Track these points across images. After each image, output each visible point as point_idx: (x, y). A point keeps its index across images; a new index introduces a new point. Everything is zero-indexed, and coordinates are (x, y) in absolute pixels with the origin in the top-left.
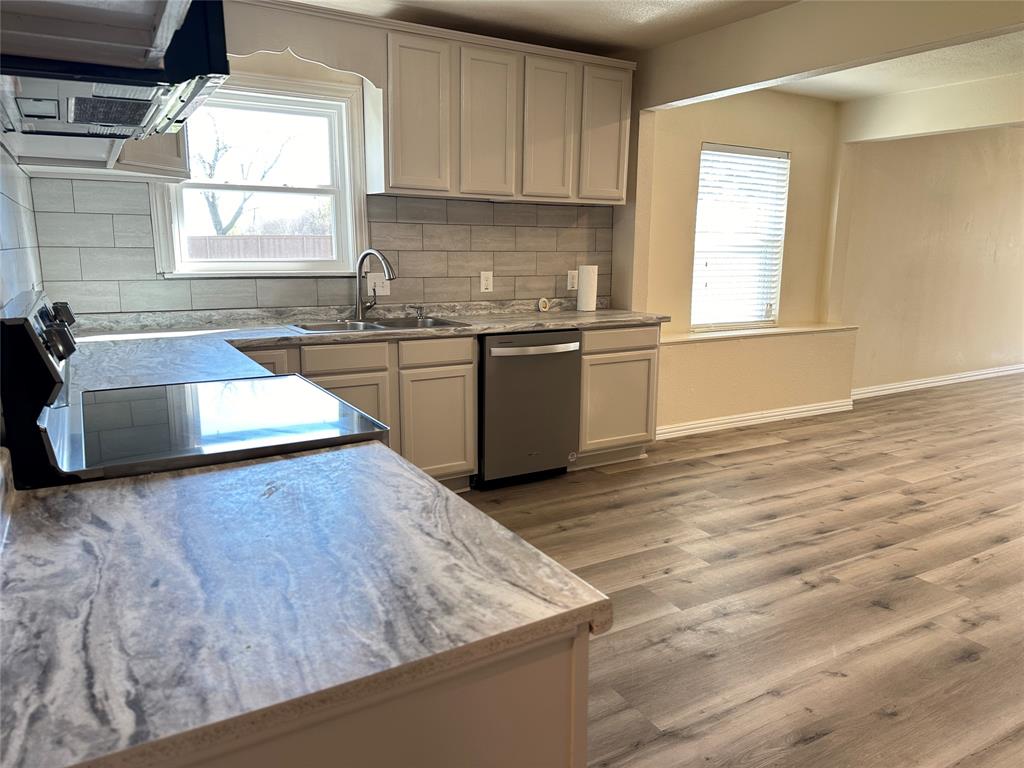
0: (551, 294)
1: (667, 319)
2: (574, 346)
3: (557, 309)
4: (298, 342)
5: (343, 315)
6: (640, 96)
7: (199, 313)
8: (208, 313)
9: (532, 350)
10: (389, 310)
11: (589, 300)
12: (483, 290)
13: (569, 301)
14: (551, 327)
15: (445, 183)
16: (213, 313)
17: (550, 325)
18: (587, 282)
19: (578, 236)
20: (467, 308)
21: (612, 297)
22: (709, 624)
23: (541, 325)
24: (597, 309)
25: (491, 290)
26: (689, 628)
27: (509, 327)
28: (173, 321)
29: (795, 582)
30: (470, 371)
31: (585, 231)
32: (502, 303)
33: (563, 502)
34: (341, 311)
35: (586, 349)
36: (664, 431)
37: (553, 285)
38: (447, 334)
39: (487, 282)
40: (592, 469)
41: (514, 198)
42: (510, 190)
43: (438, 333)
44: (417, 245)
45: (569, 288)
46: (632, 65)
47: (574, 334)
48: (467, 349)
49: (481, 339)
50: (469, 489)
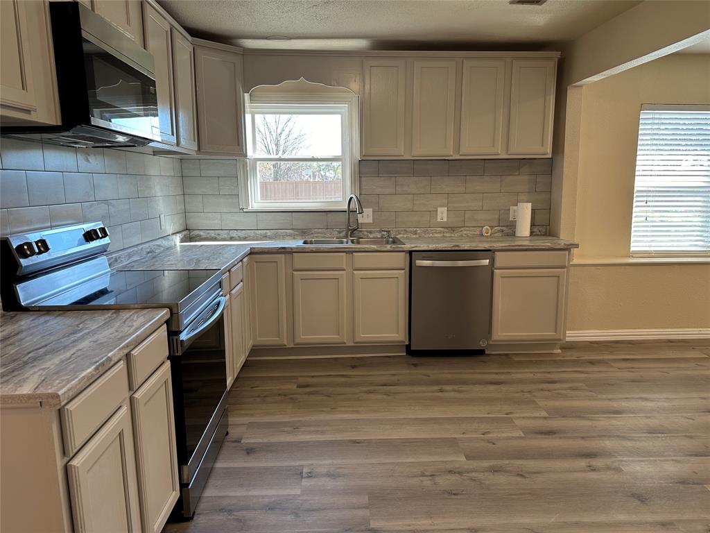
0: (495, 223)
1: (576, 246)
2: (486, 262)
3: (500, 234)
4: (290, 250)
5: (342, 235)
6: (563, 78)
7: (260, 231)
8: (265, 231)
9: (460, 263)
10: (371, 232)
11: (524, 229)
12: (439, 220)
13: (510, 229)
14: (466, 248)
16: (267, 231)
17: (466, 246)
18: (524, 215)
19: (521, 180)
20: (425, 232)
22: (474, 474)
23: (457, 246)
25: (445, 220)
27: (432, 247)
28: (246, 236)
30: (402, 275)
31: (526, 177)
32: (452, 229)
33: (461, 373)
34: (340, 232)
35: (497, 264)
37: (497, 216)
38: (385, 249)
39: (442, 215)
40: (506, 355)
41: (453, 158)
42: (449, 152)
43: (379, 249)
44: (393, 191)
45: (511, 219)
46: (557, 54)
48: (401, 260)
49: (411, 252)
50: (405, 354)
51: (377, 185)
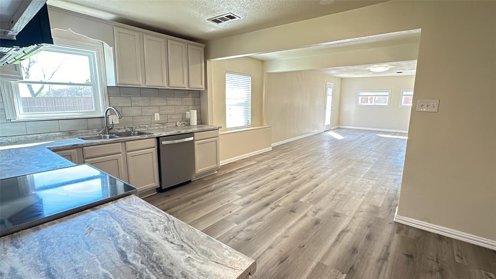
0: (181, 120)
1: (221, 127)
2: (192, 139)
3: (183, 125)
4: (81, 146)
5: (99, 132)
6: (207, 56)
7: (30, 136)
8: (35, 135)
9: (176, 141)
10: (119, 129)
11: (194, 121)
12: (156, 120)
13: (188, 123)
14: (183, 133)
15: (140, 83)
16: (38, 135)
17: (183, 132)
18: (193, 116)
19: (189, 100)
20: (150, 127)
21: (201, 121)
22: (246, 228)
23: (179, 132)
24: (197, 124)
25: (159, 119)
26: (241, 231)
27: (168, 134)
28: (17, 140)
29: (268, 208)
30: (155, 150)
31: (191, 99)
32: (163, 124)
34: (98, 131)
35: (195, 139)
36: (222, 163)
37: (181, 117)
38: (145, 138)
39: (157, 117)
40: (200, 179)
41: (166, 88)
42: (164, 85)
43: (141, 138)
44: (129, 105)
45: (187, 118)
46: (204, 45)
47: (191, 134)
48: (153, 142)
49: (158, 138)
50: (156, 193)
51: (121, 102)
